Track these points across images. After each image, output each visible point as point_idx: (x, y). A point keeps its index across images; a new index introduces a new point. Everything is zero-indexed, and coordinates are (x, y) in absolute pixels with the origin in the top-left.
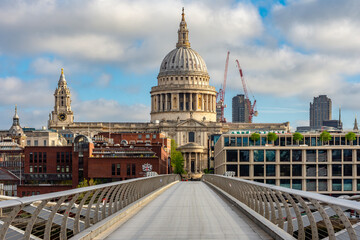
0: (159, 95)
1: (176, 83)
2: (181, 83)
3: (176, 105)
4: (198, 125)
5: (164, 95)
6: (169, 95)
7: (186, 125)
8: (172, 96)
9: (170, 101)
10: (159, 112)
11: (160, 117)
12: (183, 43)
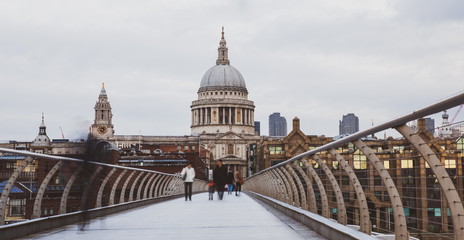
0: (199, 109)
1: (216, 97)
2: (221, 97)
3: (215, 119)
4: (237, 138)
5: (204, 109)
6: (209, 109)
7: (225, 138)
8: (212, 110)
9: (209, 115)
10: (199, 126)
11: (200, 130)
12: (223, 60)
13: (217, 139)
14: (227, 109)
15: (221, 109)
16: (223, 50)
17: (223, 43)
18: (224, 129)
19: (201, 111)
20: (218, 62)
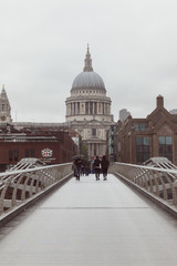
1: (84, 95)
2: (87, 94)
3: (83, 110)
4: (99, 124)
5: (75, 103)
6: (79, 103)
7: (90, 124)
8: (81, 104)
9: (78, 108)
10: (71, 115)
11: (72, 119)
12: (88, 68)
13: (84, 125)
14: (91, 103)
15: (87, 103)
16: (88, 61)
17: (88, 55)
18: (89, 118)
19: (72, 104)
20: (85, 69)
